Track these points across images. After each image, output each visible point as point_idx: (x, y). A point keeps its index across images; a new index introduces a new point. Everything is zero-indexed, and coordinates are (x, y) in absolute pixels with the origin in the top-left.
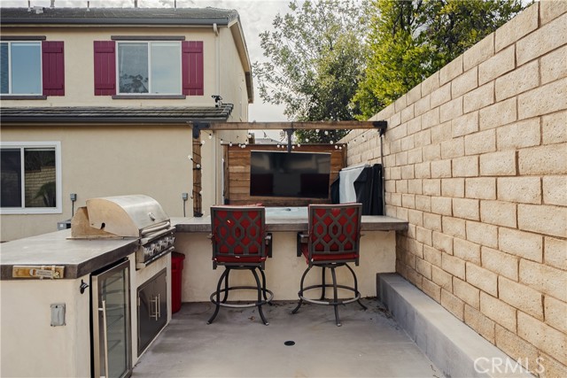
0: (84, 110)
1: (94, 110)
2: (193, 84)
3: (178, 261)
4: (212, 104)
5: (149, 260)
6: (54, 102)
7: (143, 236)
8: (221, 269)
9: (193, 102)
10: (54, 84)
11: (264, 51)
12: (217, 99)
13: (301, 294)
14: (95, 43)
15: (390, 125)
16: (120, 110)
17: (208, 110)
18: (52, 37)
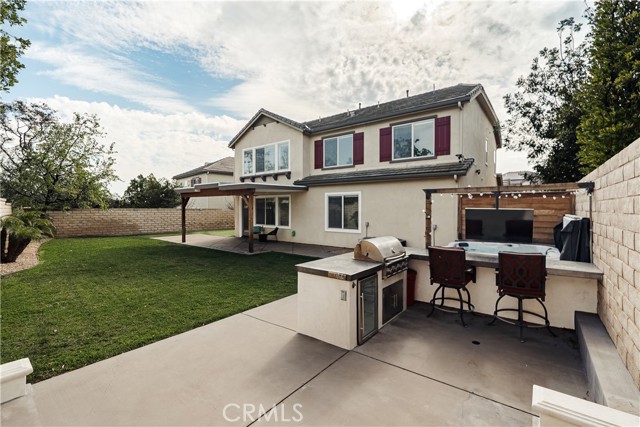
0: (374, 172)
1: (378, 171)
2: (443, 147)
3: (412, 276)
4: (457, 160)
5: (390, 275)
6: (359, 168)
7: (387, 262)
8: (437, 285)
9: (443, 160)
10: (359, 158)
11: (508, 109)
12: (460, 156)
13: (496, 313)
14: (381, 130)
15: (597, 186)
16: (394, 170)
17: (453, 165)
18: (358, 131)
